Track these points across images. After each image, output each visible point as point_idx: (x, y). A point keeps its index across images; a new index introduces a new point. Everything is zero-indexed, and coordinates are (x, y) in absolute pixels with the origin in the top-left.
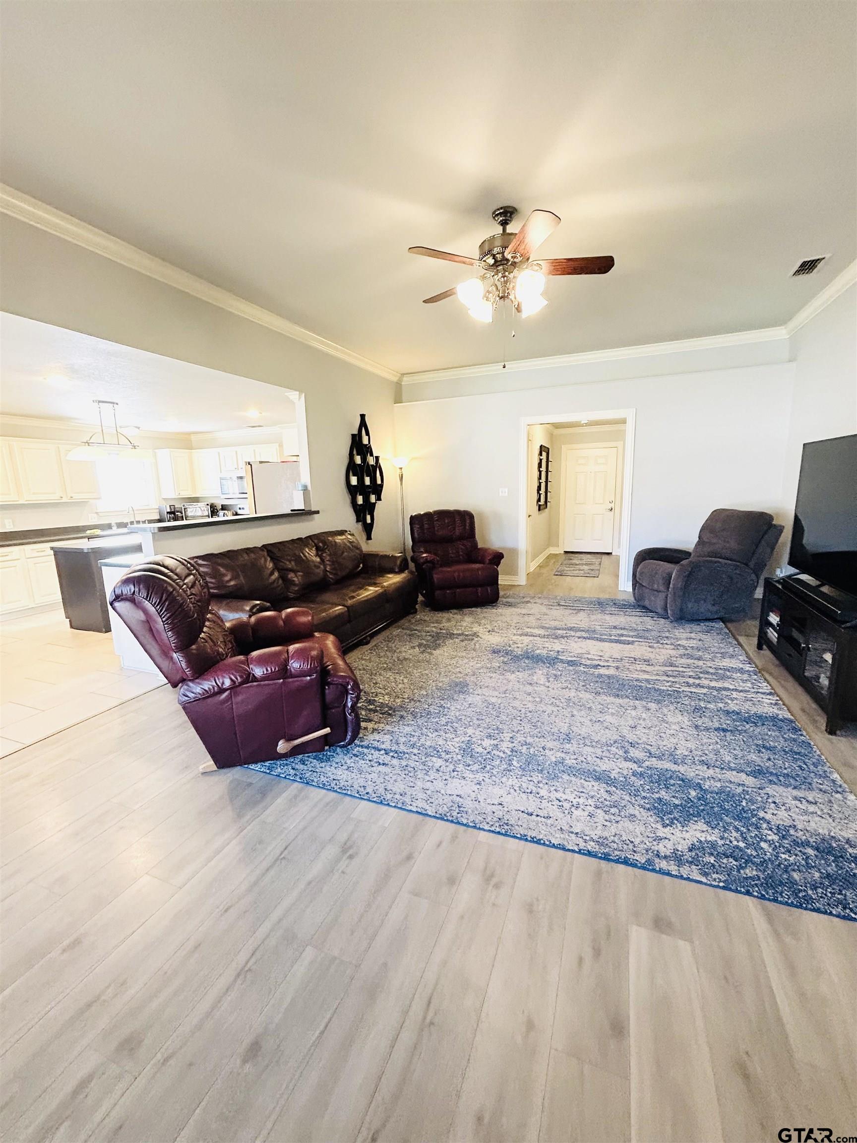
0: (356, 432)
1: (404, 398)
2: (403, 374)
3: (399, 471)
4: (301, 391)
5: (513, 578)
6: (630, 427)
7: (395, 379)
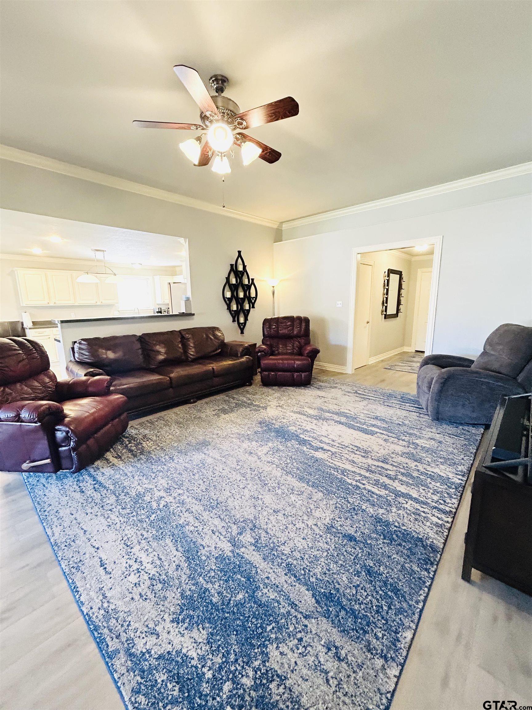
0: (234, 263)
1: (283, 238)
2: (282, 223)
3: (272, 288)
4: (185, 238)
5: (340, 367)
6: (436, 257)
7: (275, 226)
